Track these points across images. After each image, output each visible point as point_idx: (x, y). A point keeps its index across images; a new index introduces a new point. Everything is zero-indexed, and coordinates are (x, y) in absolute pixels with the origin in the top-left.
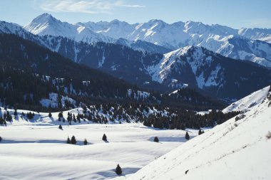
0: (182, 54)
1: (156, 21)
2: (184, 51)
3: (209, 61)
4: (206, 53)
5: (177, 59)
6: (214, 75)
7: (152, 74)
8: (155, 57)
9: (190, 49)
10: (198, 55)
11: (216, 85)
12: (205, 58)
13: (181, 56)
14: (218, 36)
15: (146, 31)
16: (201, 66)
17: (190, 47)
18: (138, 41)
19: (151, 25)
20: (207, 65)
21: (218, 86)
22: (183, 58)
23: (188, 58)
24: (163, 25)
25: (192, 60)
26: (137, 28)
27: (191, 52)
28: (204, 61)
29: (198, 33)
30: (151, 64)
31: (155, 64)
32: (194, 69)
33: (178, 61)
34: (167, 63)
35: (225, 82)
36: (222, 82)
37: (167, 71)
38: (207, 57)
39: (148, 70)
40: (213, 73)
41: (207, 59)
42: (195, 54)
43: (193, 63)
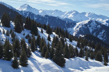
0: (86, 23)
1: (74, 11)
2: (86, 22)
3: (98, 27)
4: (97, 24)
5: (83, 25)
6: (101, 34)
7: (70, 32)
8: (72, 24)
9: (89, 21)
10: (93, 24)
11: (102, 39)
12: (96, 26)
13: (85, 24)
14: (101, 19)
15: (69, 15)
16: (95, 30)
17: (90, 20)
18: (65, 18)
19: (72, 13)
20: (97, 29)
21: (103, 40)
22: (86, 25)
23: (88, 25)
24: (77, 13)
25: (90, 26)
26: (65, 13)
27: (90, 22)
28: (96, 27)
29: (92, 17)
30: (70, 27)
31: (72, 27)
32: (91, 31)
33: (83, 26)
34: (78, 27)
35: (107, 38)
36: (105, 38)
37: (77, 31)
38: (97, 25)
39: (68, 30)
40: (100, 33)
41: (98, 26)
42: (92, 24)
43: (91, 28)
